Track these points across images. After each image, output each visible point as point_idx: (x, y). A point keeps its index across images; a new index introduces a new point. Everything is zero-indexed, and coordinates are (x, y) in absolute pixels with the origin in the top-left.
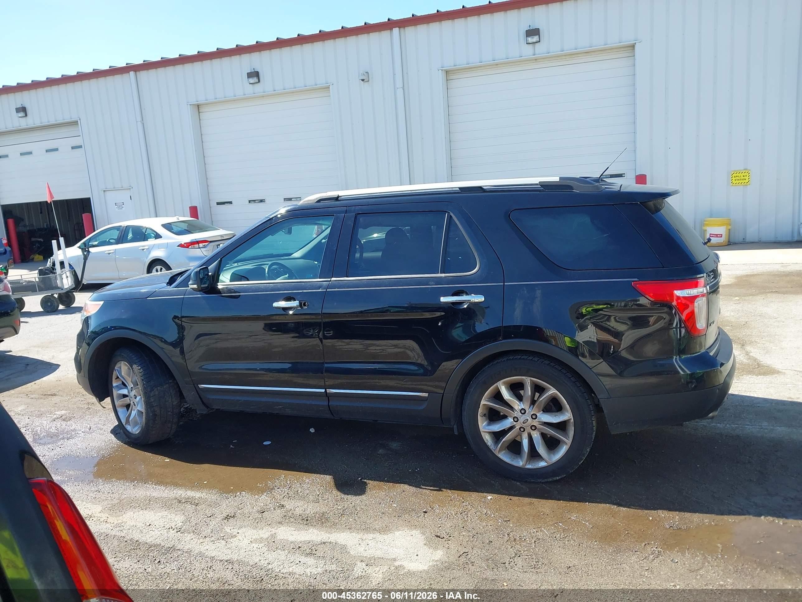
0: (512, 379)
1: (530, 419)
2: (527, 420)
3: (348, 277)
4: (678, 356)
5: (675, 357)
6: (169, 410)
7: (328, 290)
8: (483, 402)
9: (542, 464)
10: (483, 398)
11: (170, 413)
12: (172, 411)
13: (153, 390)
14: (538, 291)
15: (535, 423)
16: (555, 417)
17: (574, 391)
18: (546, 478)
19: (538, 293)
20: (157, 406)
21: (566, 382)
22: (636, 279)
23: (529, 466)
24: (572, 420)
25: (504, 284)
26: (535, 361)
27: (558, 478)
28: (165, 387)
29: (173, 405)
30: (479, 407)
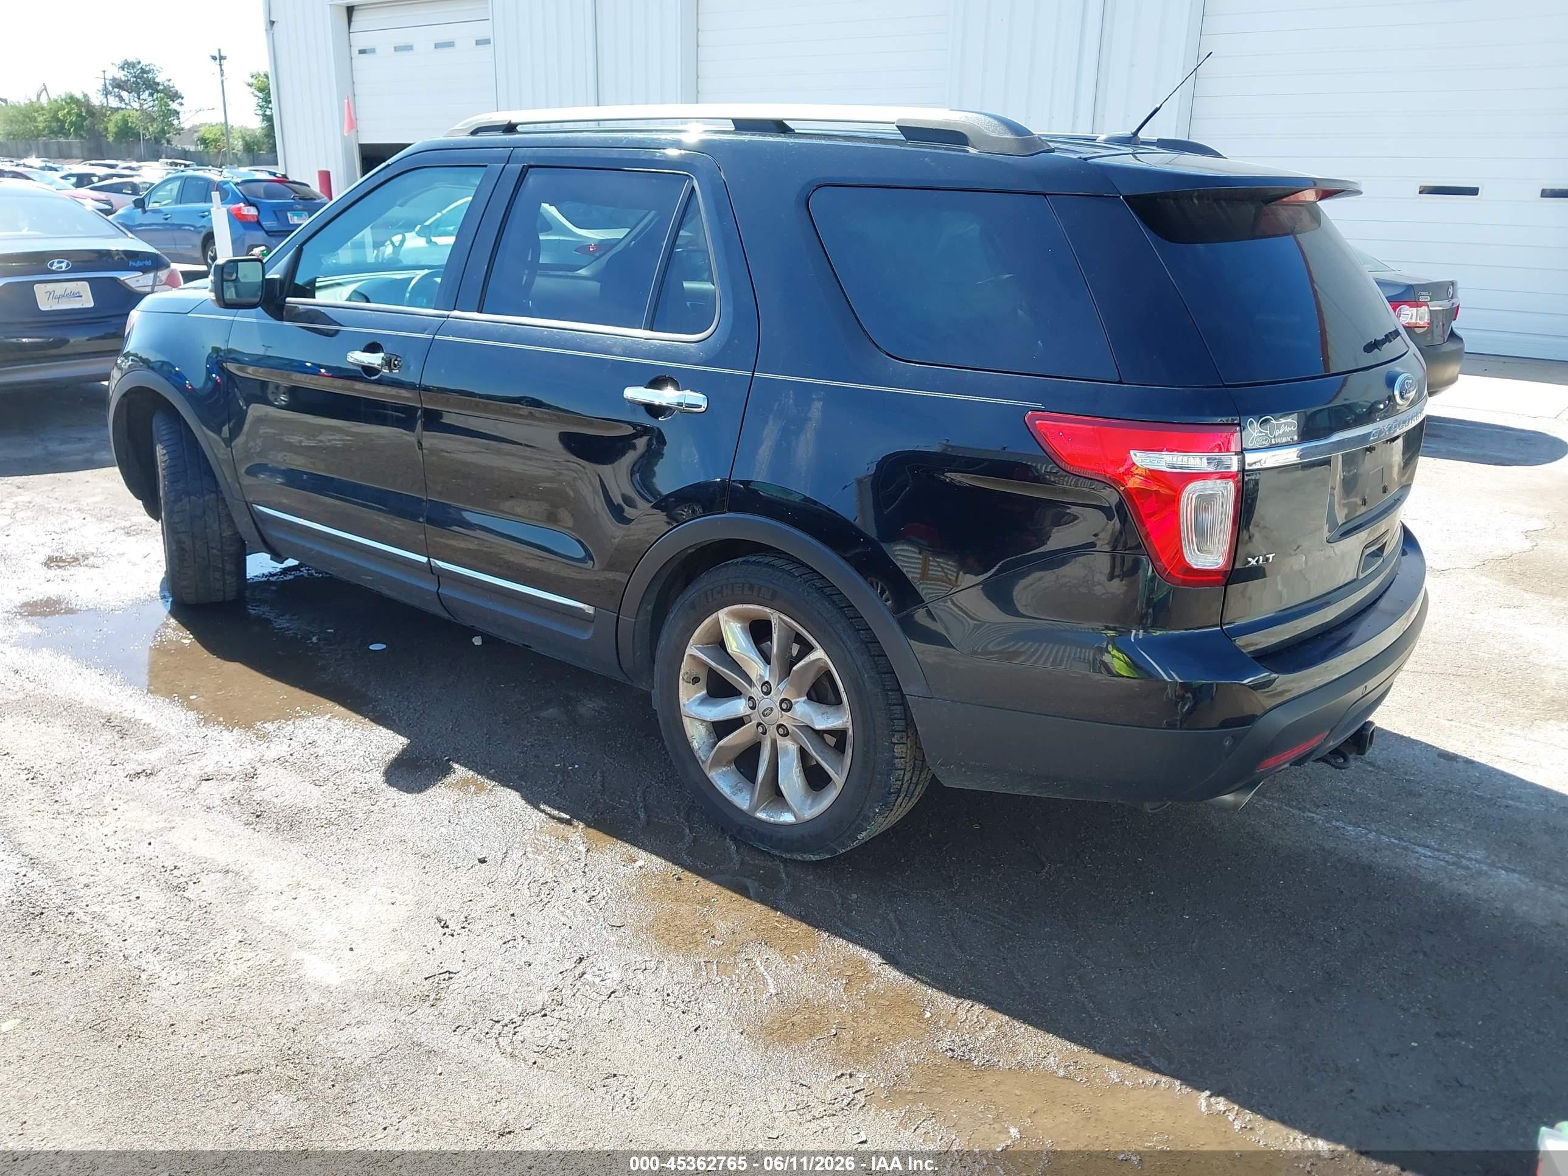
0: (745, 609)
1: (777, 710)
2: (772, 710)
3: (481, 312)
4: (1141, 631)
5: (1134, 632)
6: (214, 545)
7: (437, 337)
8: (691, 650)
9: (788, 818)
10: (691, 641)
11: (215, 551)
12: (219, 548)
13: (181, 500)
14: (816, 403)
15: (786, 719)
16: (820, 717)
17: (859, 664)
18: (790, 851)
19: (816, 408)
20: (186, 532)
21: (845, 638)
22: (1039, 406)
23: (761, 815)
24: (850, 732)
25: (753, 374)
26: (793, 575)
27: (814, 858)
28: (207, 498)
29: (221, 537)
30: (682, 660)
